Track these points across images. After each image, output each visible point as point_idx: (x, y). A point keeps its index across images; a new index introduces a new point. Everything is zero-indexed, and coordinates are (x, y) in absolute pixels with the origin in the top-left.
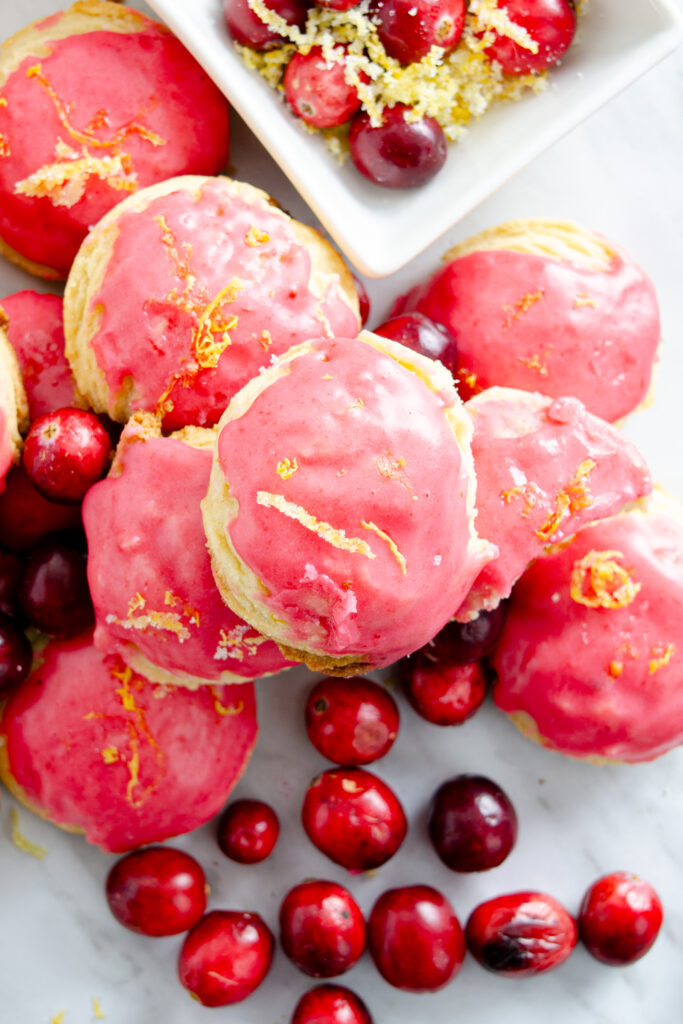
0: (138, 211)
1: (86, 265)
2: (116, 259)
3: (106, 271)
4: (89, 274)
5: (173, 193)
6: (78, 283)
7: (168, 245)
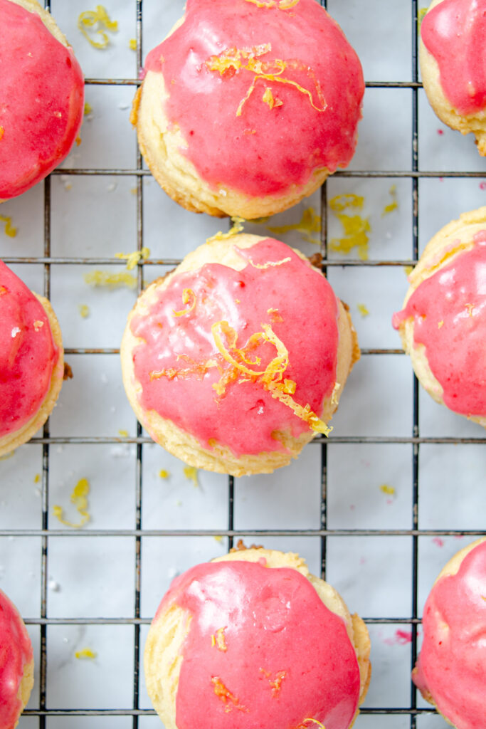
0: (141, 391)
1: (173, 443)
2: (176, 419)
3: (183, 430)
4: (181, 443)
5: (134, 360)
6: (185, 453)
7: (176, 375)
